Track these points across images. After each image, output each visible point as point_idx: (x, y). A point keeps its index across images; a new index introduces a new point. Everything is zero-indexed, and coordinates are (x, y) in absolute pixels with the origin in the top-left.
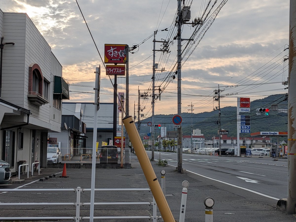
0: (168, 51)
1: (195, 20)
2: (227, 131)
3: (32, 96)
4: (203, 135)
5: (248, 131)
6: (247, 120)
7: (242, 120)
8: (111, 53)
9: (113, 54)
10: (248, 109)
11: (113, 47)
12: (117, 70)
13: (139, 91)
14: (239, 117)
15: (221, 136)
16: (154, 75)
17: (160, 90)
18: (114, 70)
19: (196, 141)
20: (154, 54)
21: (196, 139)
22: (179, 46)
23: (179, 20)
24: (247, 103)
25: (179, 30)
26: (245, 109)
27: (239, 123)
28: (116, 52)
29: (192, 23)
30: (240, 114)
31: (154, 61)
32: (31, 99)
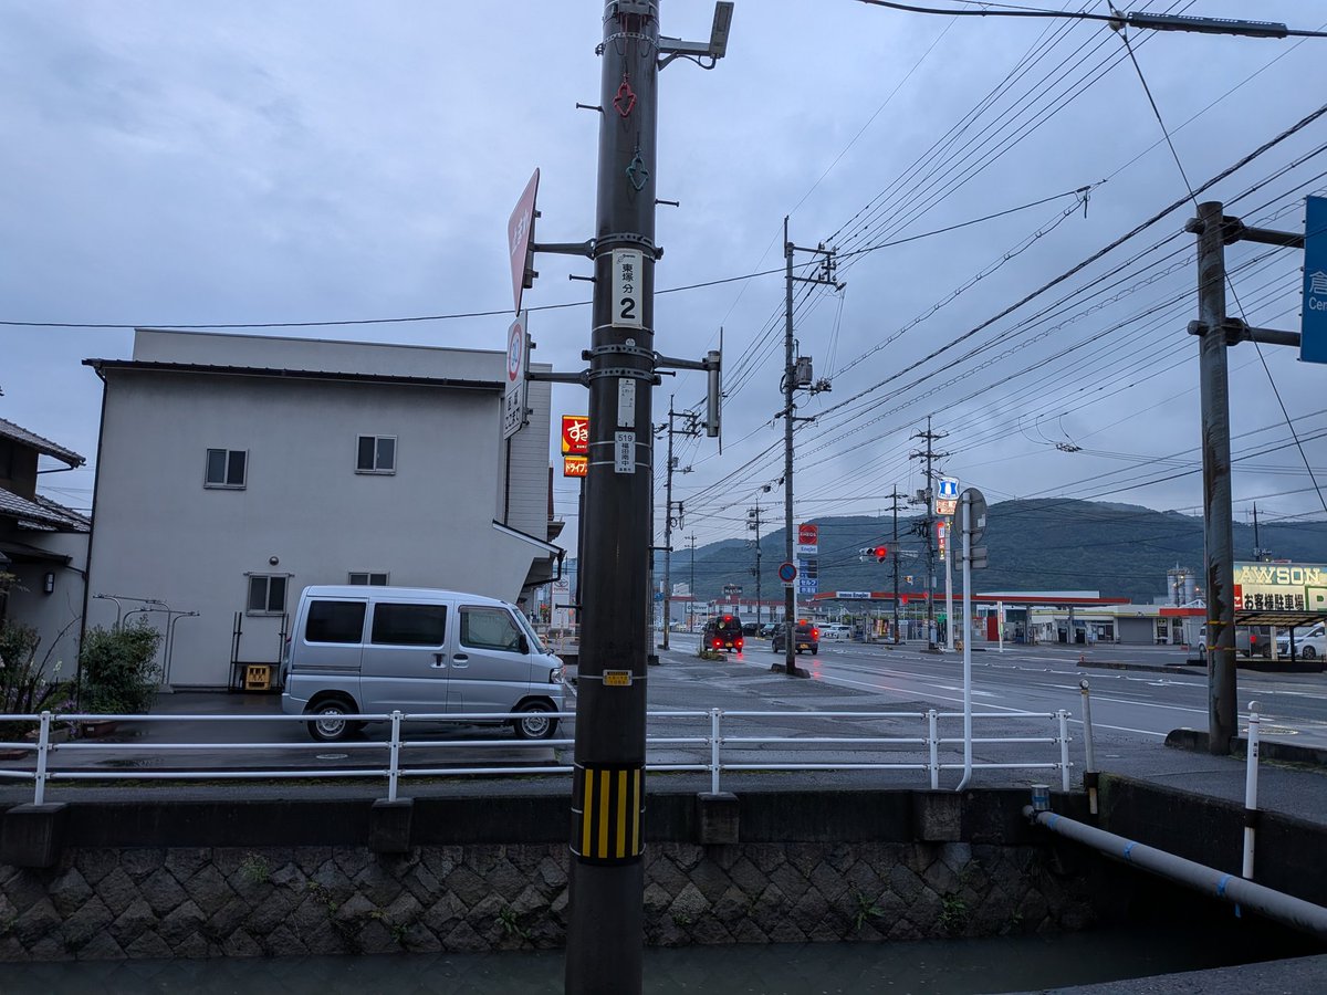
0: (697, 434)
1: (820, 384)
2: (740, 588)
6: (811, 567)
7: (802, 568)
8: (575, 434)
9: (578, 437)
10: (813, 547)
11: (580, 422)
15: (729, 598)
16: (670, 480)
17: (681, 509)
18: (580, 468)
20: (671, 439)
21: (695, 603)
22: (789, 430)
23: (790, 382)
24: (812, 534)
25: (790, 400)
26: (807, 546)
28: (585, 432)
29: (812, 389)
30: (799, 556)
31: (670, 451)
32: (552, 531)
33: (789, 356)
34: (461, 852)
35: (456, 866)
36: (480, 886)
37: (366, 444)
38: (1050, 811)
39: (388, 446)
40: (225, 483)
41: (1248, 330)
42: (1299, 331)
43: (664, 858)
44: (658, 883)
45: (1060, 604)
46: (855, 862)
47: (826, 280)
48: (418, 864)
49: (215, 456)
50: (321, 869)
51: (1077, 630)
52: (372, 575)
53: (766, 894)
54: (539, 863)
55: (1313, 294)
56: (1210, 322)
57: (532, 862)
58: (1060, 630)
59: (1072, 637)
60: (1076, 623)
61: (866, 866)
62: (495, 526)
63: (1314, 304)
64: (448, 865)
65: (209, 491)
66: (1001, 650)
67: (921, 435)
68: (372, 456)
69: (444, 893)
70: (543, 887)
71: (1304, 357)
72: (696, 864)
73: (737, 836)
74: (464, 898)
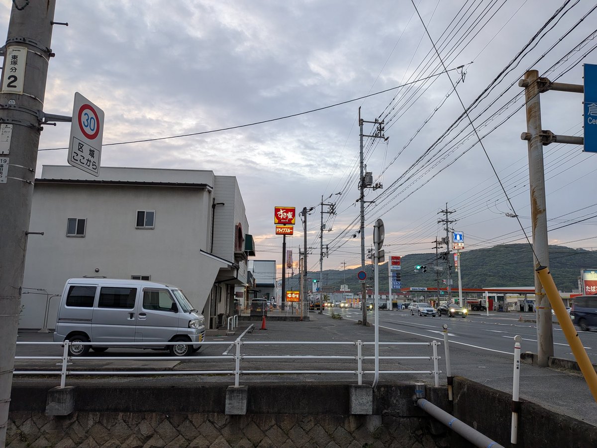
0: (334, 213)
1: (377, 185)
3: (238, 252)
4: (349, 290)
5: (399, 287)
6: (398, 276)
7: (393, 277)
8: (280, 215)
9: (282, 216)
10: (399, 266)
11: (283, 209)
12: (286, 230)
13: (300, 249)
14: (390, 274)
16: (322, 235)
17: (327, 248)
18: (283, 230)
19: (348, 296)
21: (347, 294)
22: (362, 207)
23: (362, 184)
24: (398, 261)
25: (362, 193)
26: (396, 266)
27: (390, 280)
28: (285, 214)
29: (373, 187)
30: (392, 271)
31: (322, 222)
32: (237, 255)
33: (362, 172)
34: (98, 416)
35: (96, 423)
36: (106, 434)
37: (141, 215)
38: (425, 398)
39: (151, 215)
40: (76, 234)
41: (555, 137)
42: (583, 136)
43: (207, 422)
44: (203, 436)
45: (521, 293)
46: (315, 425)
47: (379, 136)
48: (75, 422)
49: (71, 221)
50: (25, 423)
51: (529, 305)
52: (142, 277)
53: (263, 442)
54: (139, 423)
55: (590, 116)
56: (534, 133)
57: (136, 422)
58: (520, 305)
59: (527, 309)
60: (528, 302)
61: (321, 427)
62: (201, 252)
63: (590, 121)
64: (91, 423)
65: (69, 238)
66: (488, 314)
67: (443, 212)
68: (143, 220)
69: (87, 437)
70: (140, 436)
71: (586, 150)
72: (225, 425)
73: (245, 410)
74: (97, 441)
